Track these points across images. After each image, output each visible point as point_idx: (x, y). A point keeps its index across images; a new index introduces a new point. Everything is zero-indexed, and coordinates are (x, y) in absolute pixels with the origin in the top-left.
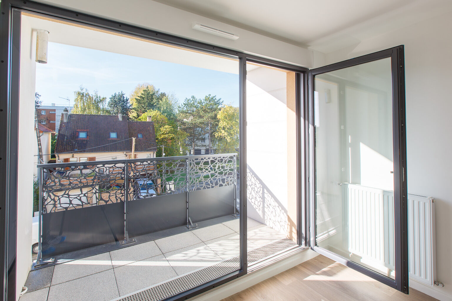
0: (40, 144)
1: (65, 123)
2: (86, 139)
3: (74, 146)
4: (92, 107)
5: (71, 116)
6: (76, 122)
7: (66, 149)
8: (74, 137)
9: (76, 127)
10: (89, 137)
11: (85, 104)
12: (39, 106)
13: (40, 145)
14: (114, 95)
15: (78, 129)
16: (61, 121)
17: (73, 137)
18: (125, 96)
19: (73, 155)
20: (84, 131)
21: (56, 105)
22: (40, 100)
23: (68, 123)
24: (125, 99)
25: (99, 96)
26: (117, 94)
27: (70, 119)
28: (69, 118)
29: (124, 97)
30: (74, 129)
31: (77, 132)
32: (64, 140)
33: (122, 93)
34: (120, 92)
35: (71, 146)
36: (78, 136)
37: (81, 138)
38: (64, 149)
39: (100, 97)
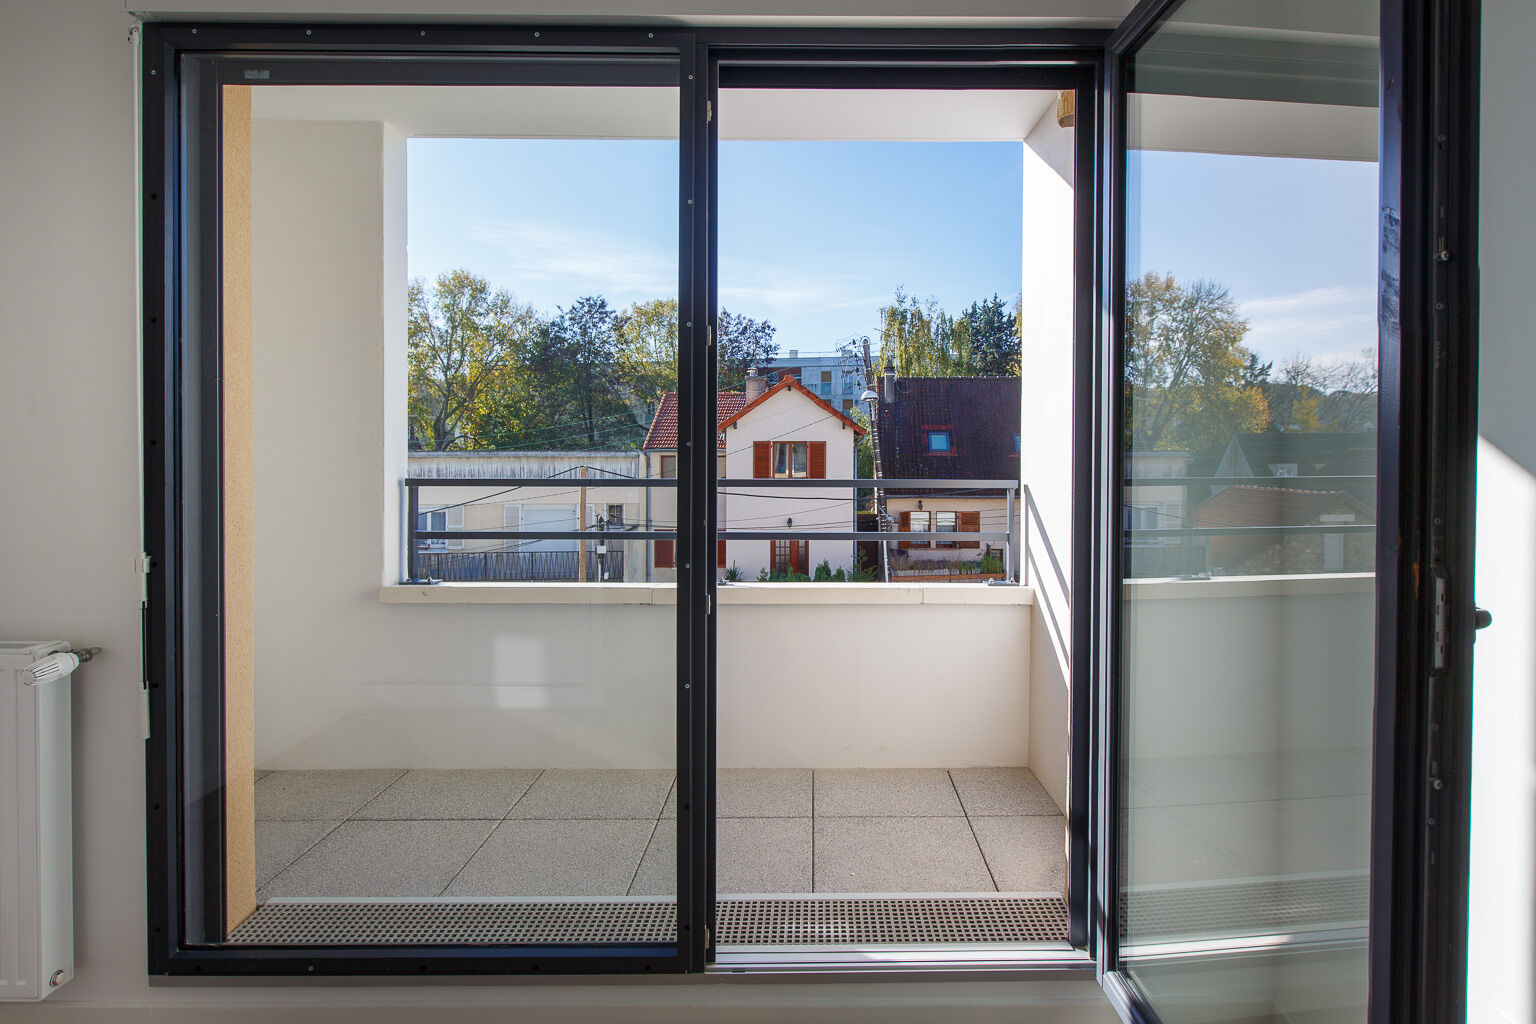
1: (888, 406)
2: (949, 455)
6: (917, 404)
8: (919, 448)
9: (919, 419)
10: (957, 447)
12: (772, 359)
14: (970, 311)
15: (924, 424)
17: (916, 448)
18: (1005, 311)
19: (920, 502)
21: (800, 356)
22: (772, 343)
23: (896, 404)
24: (1005, 320)
25: (947, 317)
26: (980, 304)
27: (900, 394)
28: (896, 389)
29: (1001, 314)
30: (915, 423)
31: (924, 432)
32: (894, 456)
33: (998, 300)
34: (990, 299)
36: (928, 446)
37: (936, 451)
39: (951, 320)
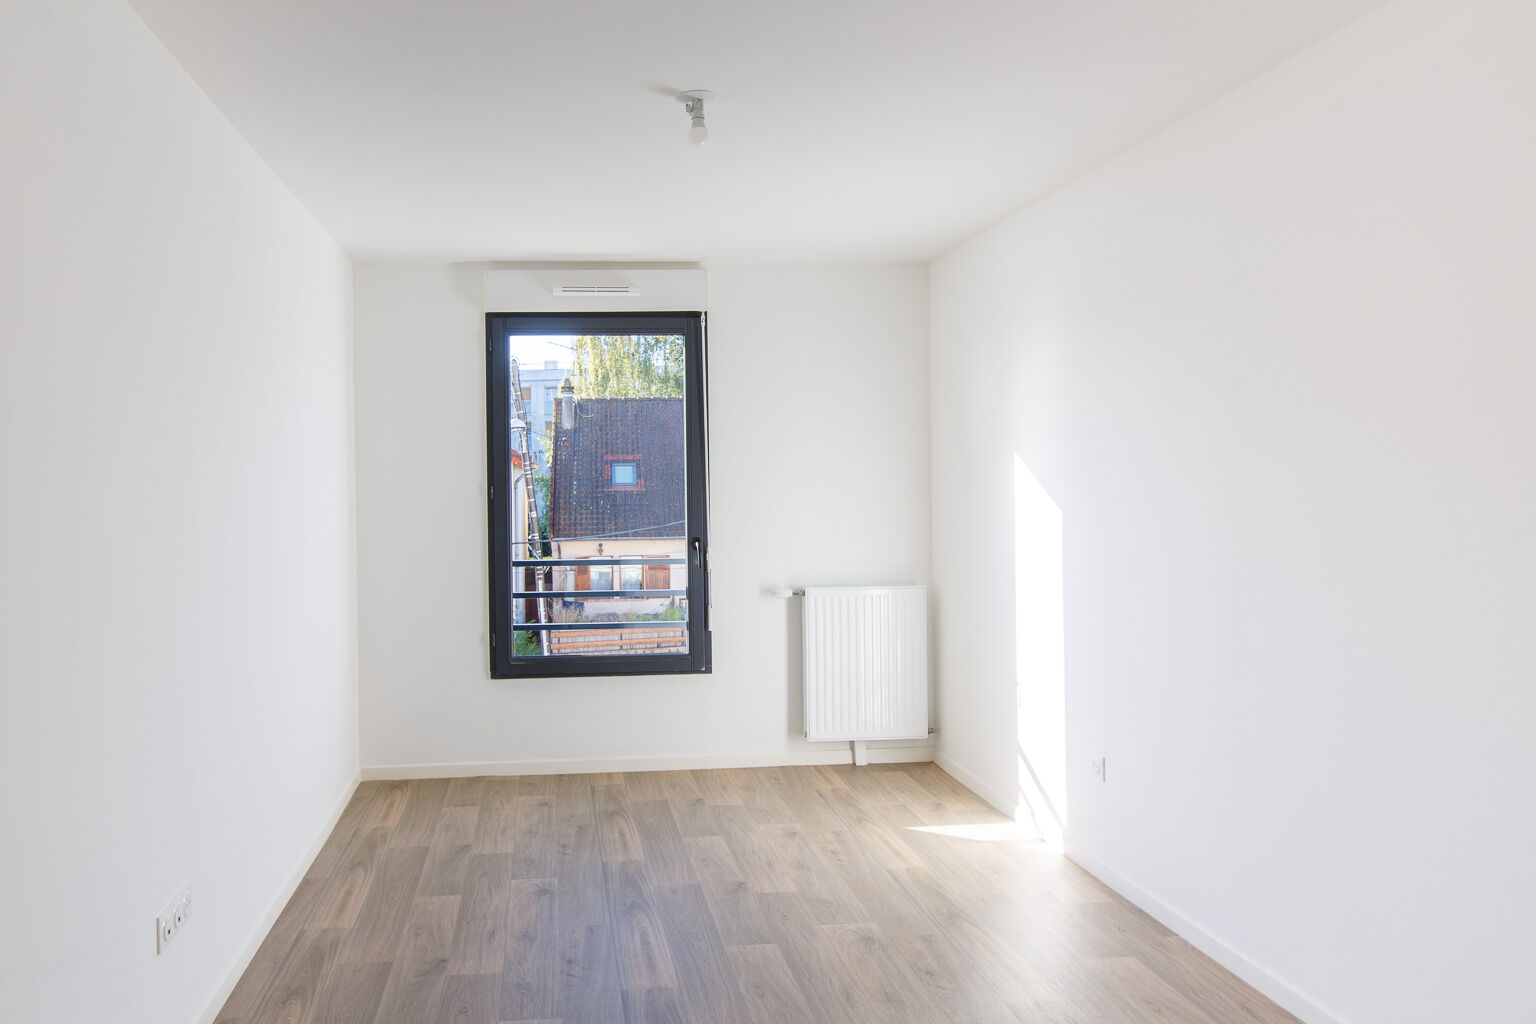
0: (533, 505)
1: (566, 432)
2: (635, 489)
3: (602, 513)
4: (627, 372)
5: (581, 407)
6: (601, 430)
7: (581, 525)
8: (600, 484)
9: (602, 448)
10: (645, 480)
11: (608, 364)
13: (533, 508)
15: (607, 453)
16: (556, 424)
17: (597, 482)
19: (601, 545)
20: (625, 462)
23: (575, 430)
27: (581, 417)
28: (576, 412)
30: (597, 452)
31: (606, 462)
35: (592, 513)
36: (611, 479)
37: (620, 485)
38: (575, 525)
